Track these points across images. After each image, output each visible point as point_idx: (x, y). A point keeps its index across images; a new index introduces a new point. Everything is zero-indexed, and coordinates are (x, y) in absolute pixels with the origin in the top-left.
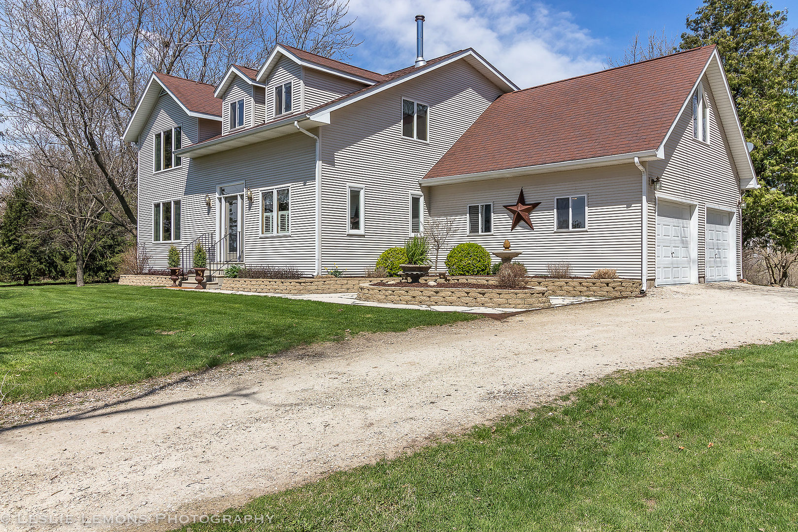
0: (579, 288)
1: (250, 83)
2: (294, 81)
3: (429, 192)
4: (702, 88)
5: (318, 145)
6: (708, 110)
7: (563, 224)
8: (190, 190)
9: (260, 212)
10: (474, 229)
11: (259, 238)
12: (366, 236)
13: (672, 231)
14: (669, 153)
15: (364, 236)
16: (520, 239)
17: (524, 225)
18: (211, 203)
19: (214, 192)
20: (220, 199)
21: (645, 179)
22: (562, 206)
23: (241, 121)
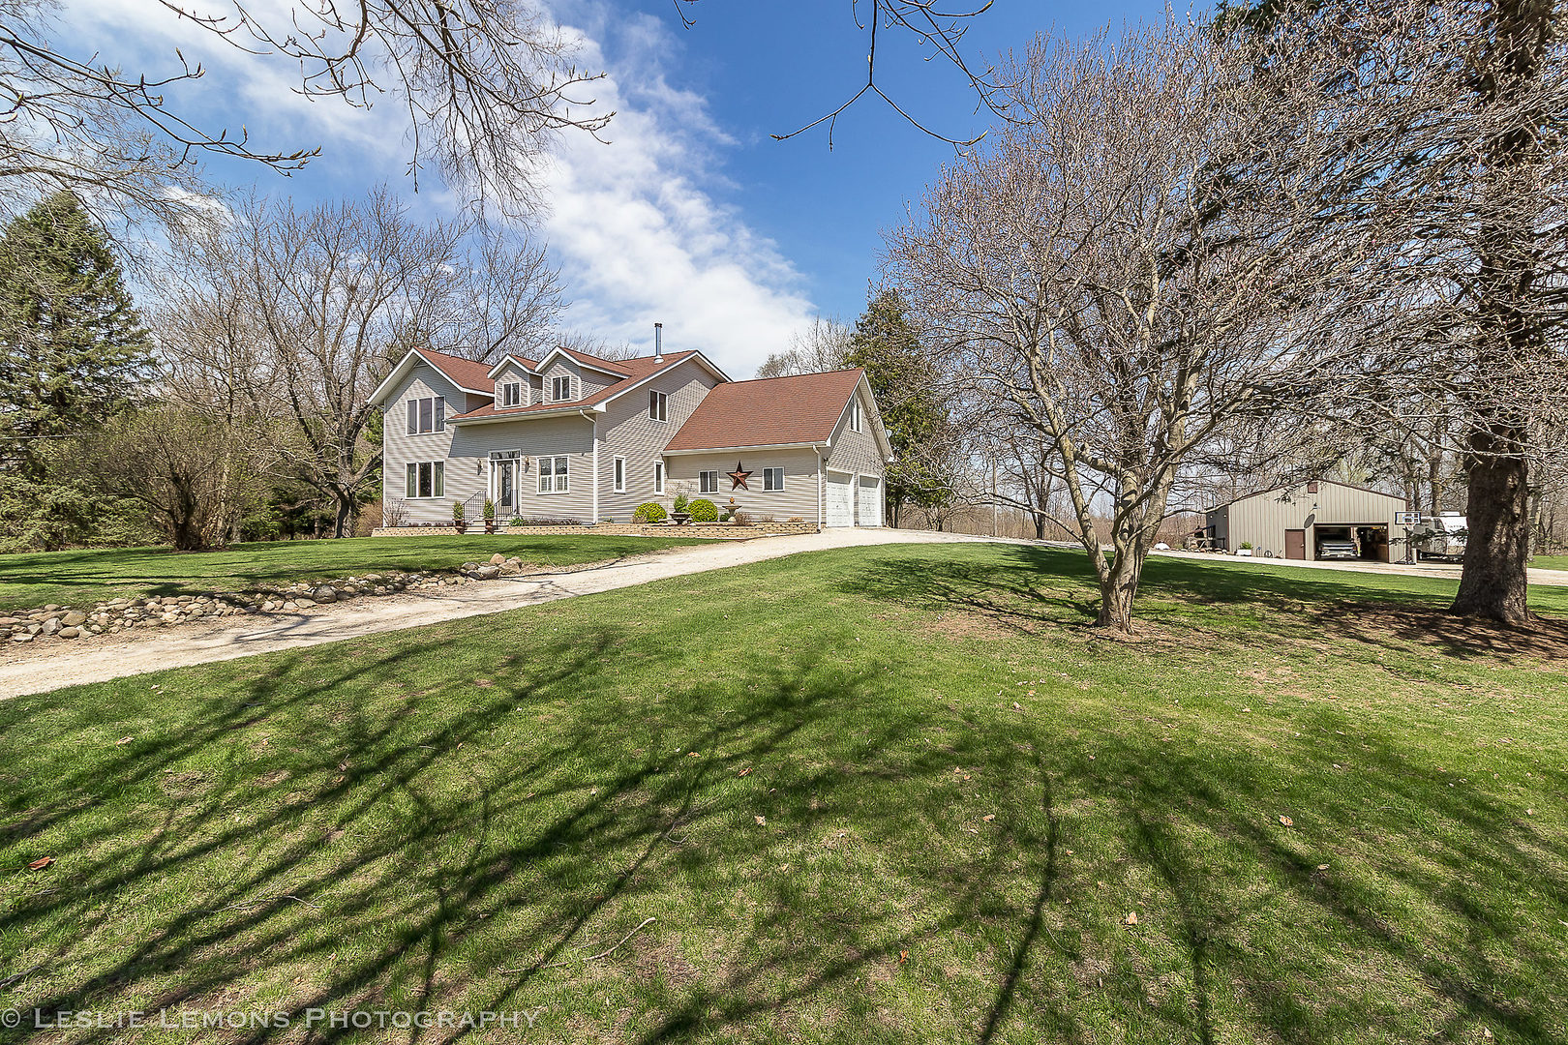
0: (780, 528)
1: (528, 372)
2: (570, 375)
3: (667, 459)
4: (856, 396)
5: (595, 427)
6: (860, 410)
7: (768, 486)
8: (453, 454)
9: (538, 474)
10: (704, 489)
11: (535, 495)
12: (626, 494)
13: (837, 492)
14: (833, 443)
16: (740, 496)
17: (742, 487)
18: (483, 465)
19: (486, 456)
20: (492, 463)
21: (819, 458)
22: (768, 473)
23: (516, 401)
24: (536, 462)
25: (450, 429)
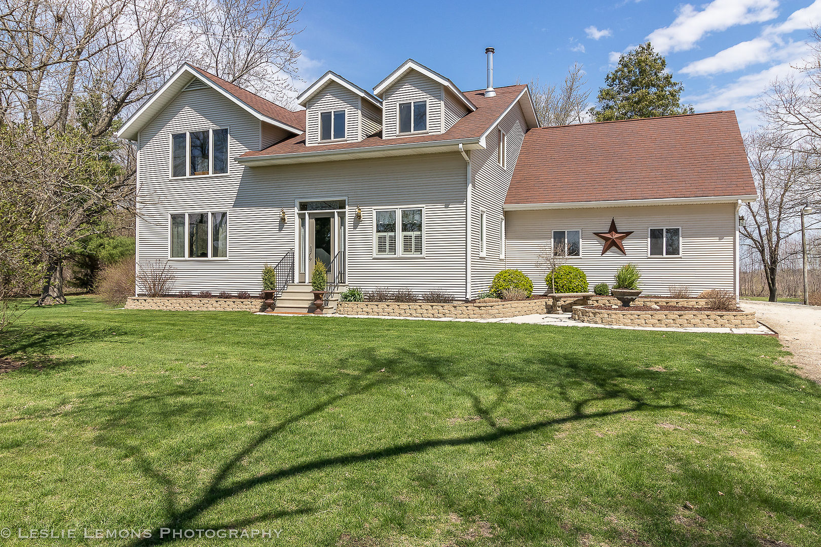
1: (361, 95)
2: (431, 101)
5: (469, 168)
7: (656, 250)
8: (240, 202)
9: (374, 231)
10: (558, 252)
11: (372, 258)
12: (486, 259)
15: (484, 258)
17: (617, 251)
18: (286, 218)
19: (293, 206)
20: (301, 216)
23: (340, 132)
24: (370, 214)
25: (235, 171)
